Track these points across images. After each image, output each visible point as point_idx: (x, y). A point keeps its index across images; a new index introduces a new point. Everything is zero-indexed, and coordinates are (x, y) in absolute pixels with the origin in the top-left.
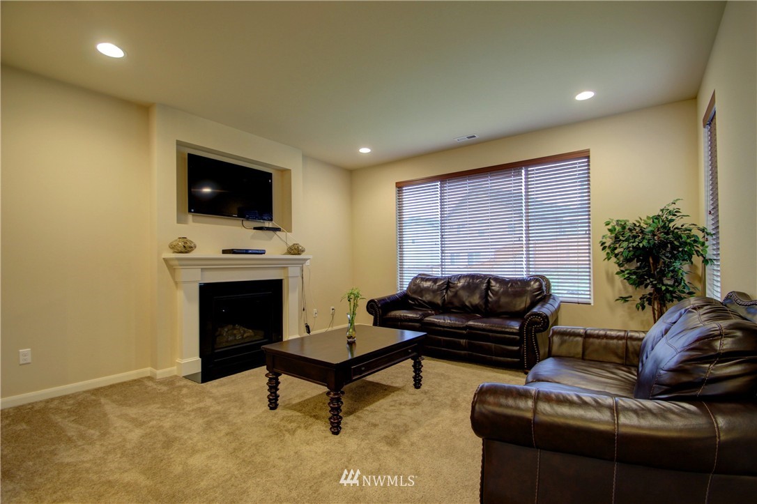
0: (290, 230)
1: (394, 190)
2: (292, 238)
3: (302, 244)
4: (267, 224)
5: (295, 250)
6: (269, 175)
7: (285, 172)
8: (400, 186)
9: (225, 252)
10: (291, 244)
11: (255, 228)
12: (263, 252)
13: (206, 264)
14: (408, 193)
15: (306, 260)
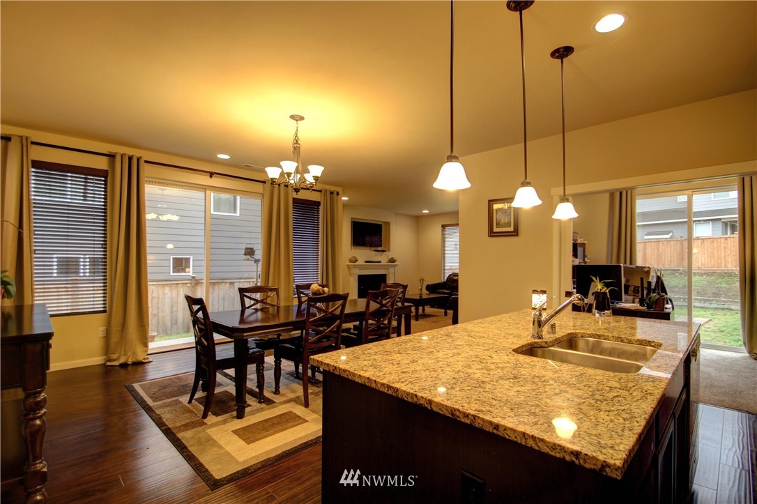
0: (389, 251)
1: (440, 228)
2: (390, 255)
3: (396, 258)
4: (380, 249)
5: (392, 261)
6: (380, 226)
7: (388, 224)
8: (444, 227)
9: (366, 262)
10: (390, 258)
11: (375, 251)
12: (380, 262)
13: (360, 267)
14: (448, 230)
15: (397, 265)
